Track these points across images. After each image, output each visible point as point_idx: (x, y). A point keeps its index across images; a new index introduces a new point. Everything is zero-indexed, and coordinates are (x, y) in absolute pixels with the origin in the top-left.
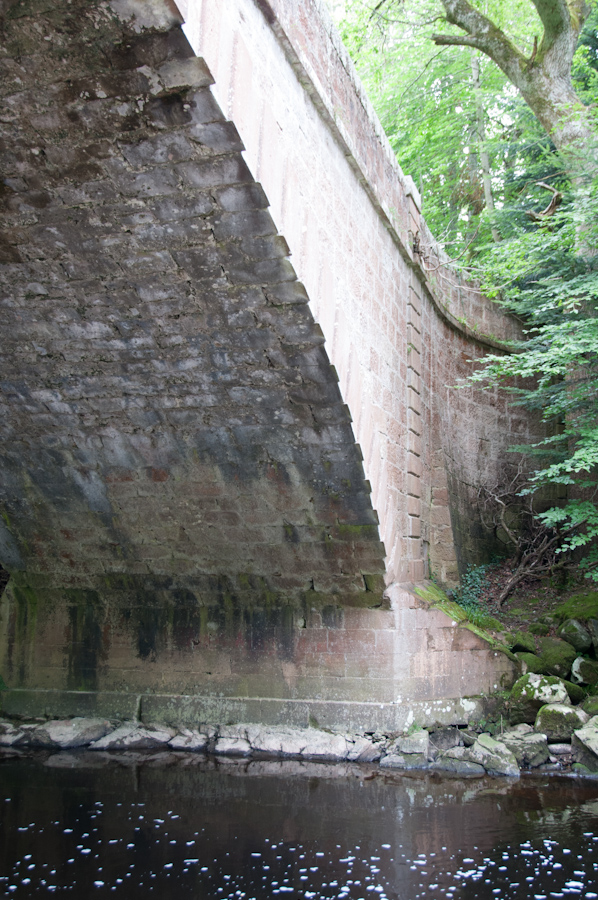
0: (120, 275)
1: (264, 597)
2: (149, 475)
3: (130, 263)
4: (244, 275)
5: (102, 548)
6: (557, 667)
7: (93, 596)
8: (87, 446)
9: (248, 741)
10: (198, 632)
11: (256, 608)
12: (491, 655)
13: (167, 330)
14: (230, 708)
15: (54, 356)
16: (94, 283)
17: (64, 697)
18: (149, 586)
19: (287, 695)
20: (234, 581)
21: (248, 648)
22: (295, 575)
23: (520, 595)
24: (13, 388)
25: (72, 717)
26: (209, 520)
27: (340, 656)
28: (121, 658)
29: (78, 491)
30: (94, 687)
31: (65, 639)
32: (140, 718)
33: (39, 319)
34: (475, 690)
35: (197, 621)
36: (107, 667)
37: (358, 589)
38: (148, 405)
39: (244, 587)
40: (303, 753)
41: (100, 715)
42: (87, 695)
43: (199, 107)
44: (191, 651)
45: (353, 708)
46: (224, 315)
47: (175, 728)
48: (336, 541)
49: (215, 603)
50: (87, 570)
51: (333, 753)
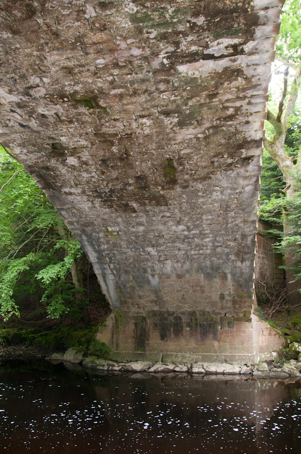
0: (199, 211)
1: (207, 318)
2: (177, 277)
3: (204, 207)
4: (241, 212)
5: (152, 302)
6: (299, 340)
7: (144, 319)
8: (157, 267)
9: (204, 368)
10: (182, 331)
11: (204, 322)
12: (279, 337)
13: (205, 229)
14: (195, 357)
15: (160, 236)
16: (189, 213)
17: (134, 354)
18: (166, 315)
19: (216, 352)
20: (197, 313)
21: (201, 336)
22: (220, 311)
23: (276, 316)
24: (140, 247)
25: (137, 361)
26: (194, 292)
27: (234, 339)
28: (154, 339)
29: (149, 282)
30: (144, 350)
31: (133, 334)
32: (162, 361)
33: (162, 224)
34: (275, 349)
35: (182, 327)
36: (149, 343)
37: (241, 315)
38: (186, 253)
39: (201, 315)
40: (225, 372)
41: (147, 360)
42: (142, 353)
43: (254, 162)
44: (180, 338)
45: (239, 356)
46: (227, 224)
47: (175, 364)
48: (238, 299)
49: (189, 321)
50: (144, 310)
51: (235, 371)
